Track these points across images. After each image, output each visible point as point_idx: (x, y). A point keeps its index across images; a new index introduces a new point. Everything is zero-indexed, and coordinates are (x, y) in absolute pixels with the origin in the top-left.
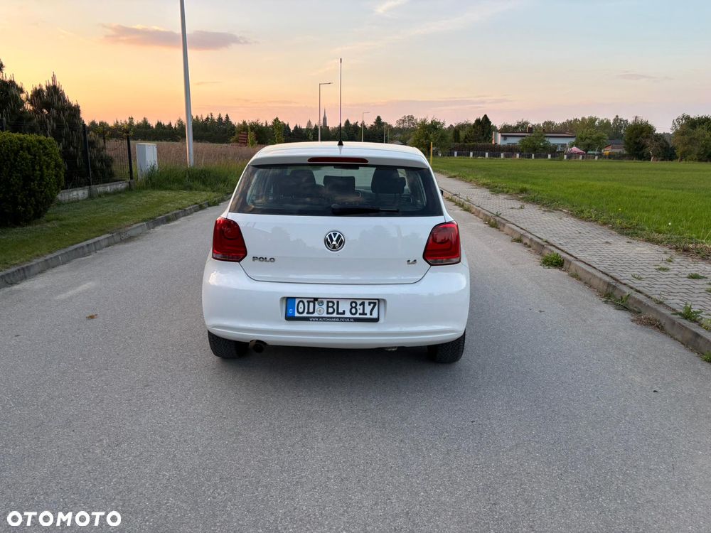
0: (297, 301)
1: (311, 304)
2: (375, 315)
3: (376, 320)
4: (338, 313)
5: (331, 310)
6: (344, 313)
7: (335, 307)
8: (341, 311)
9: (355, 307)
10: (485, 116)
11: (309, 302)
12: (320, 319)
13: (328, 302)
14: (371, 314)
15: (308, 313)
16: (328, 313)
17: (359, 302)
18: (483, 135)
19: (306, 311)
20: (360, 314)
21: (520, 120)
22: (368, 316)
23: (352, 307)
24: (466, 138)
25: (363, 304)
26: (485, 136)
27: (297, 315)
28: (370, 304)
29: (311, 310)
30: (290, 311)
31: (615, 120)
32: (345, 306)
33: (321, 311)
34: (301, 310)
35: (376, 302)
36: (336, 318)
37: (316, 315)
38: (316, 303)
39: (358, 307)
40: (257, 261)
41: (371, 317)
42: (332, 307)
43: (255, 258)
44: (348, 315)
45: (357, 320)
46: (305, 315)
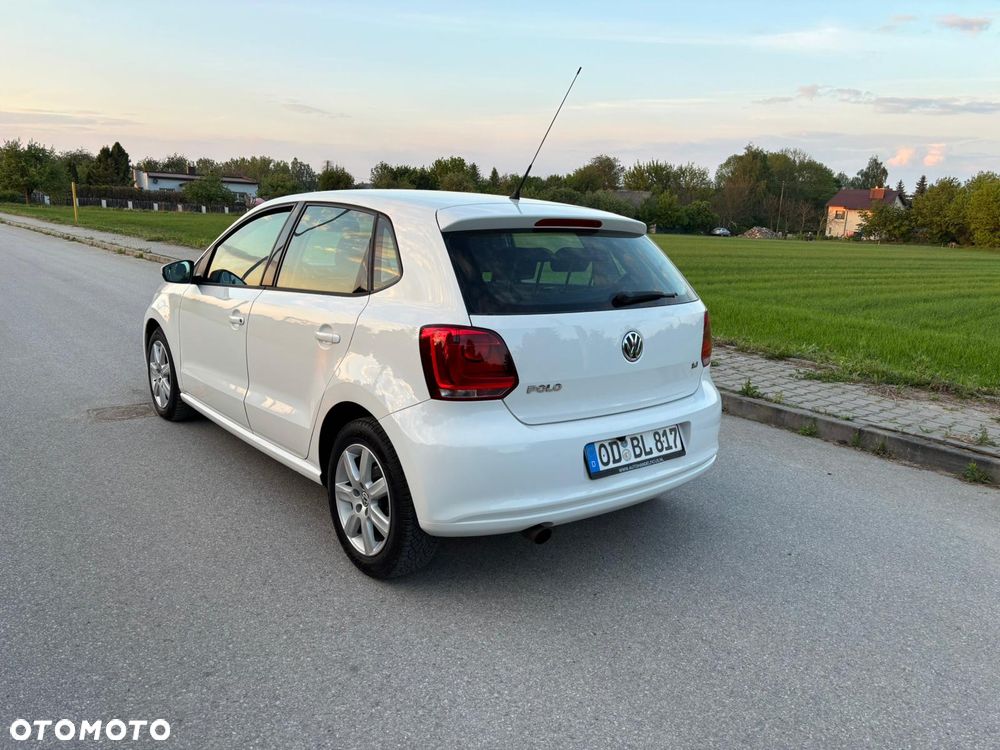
0: (597, 447)
1: (615, 447)
2: (679, 448)
3: (682, 453)
4: (647, 454)
5: (638, 451)
6: (651, 452)
7: (641, 445)
8: (648, 450)
9: (659, 441)
10: (117, 144)
11: (611, 444)
12: (630, 467)
13: (632, 439)
14: (676, 447)
15: (615, 461)
16: (636, 456)
17: (661, 432)
18: (118, 174)
19: (611, 459)
20: (667, 449)
21: (172, 156)
22: (674, 450)
23: (657, 441)
24: (89, 176)
25: (665, 434)
26: (122, 175)
27: (602, 468)
28: (671, 430)
29: (617, 457)
30: (593, 464)
32: (650, 443)
33: (628, 455)
34: (605, 460)
35: (680, 428)
36: (646, 461)
37: (623, 462)
38: (619, 443)
39: (662, 439)
40: (534, 394)
41: (677, 450)
42: (638, 446)
43: (530, 389)
44: (656, 454)
45: (667, 458)
46: (612, 465)
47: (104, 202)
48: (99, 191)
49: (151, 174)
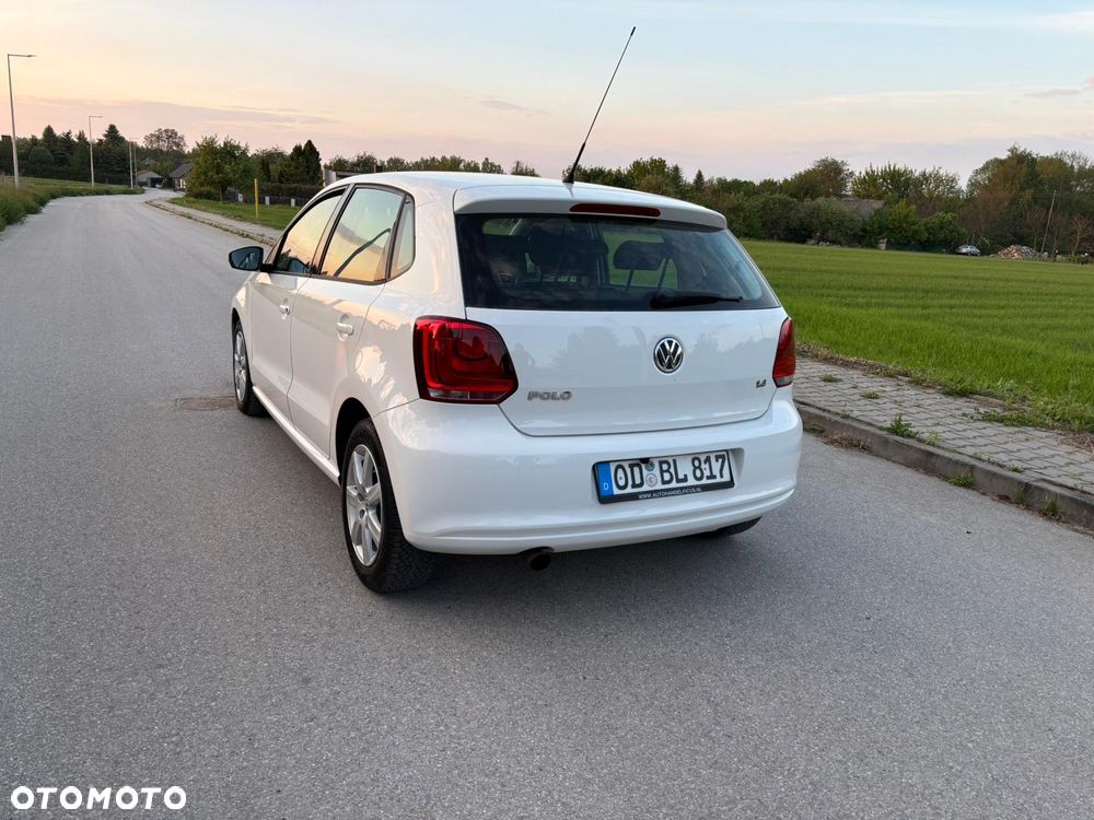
0: (613, 467)
1: (636, 470)
2: (726, 478)
3: (730, 484)
4: (678, 481)
5: (667, 477)
6: (685, 480)
7: (672, 470)
8: (681, 476)
9: (699, 467)
10: (310, 142)
11: (631, 466)
12: (653, 494)
13: (661, 463)
14: (722, 476)
15: (634, 486)
16: (664, 482)
17: (703, 458)
18: (308, 172)
19: (630, 482)
20: (708, 478)
21: (362, 154)
22: (718, 480)
23: (695, 468)
24: (281, 175)
25: (708, 460)
26: (311, 173)
27: (616, 491)
28: (717, 458)
29: (638, 481)
30: (605, 487)
31: (484, 164)
32: (685, 468)
33: (653, 479)
34: (622, 483)
35: (731, 455)
36: (676, 489)
37: (646, 488)
38: (643, 466)
39: (703, 466)
40: (537, 401)
41: (723, 480)
42: (668, 471)
43: (532, 396)
44: (692, 482)
45: (706, 488)
46: (629, 490)
47: (293, 201)
48: (290, 189)
49: (340, 173)
